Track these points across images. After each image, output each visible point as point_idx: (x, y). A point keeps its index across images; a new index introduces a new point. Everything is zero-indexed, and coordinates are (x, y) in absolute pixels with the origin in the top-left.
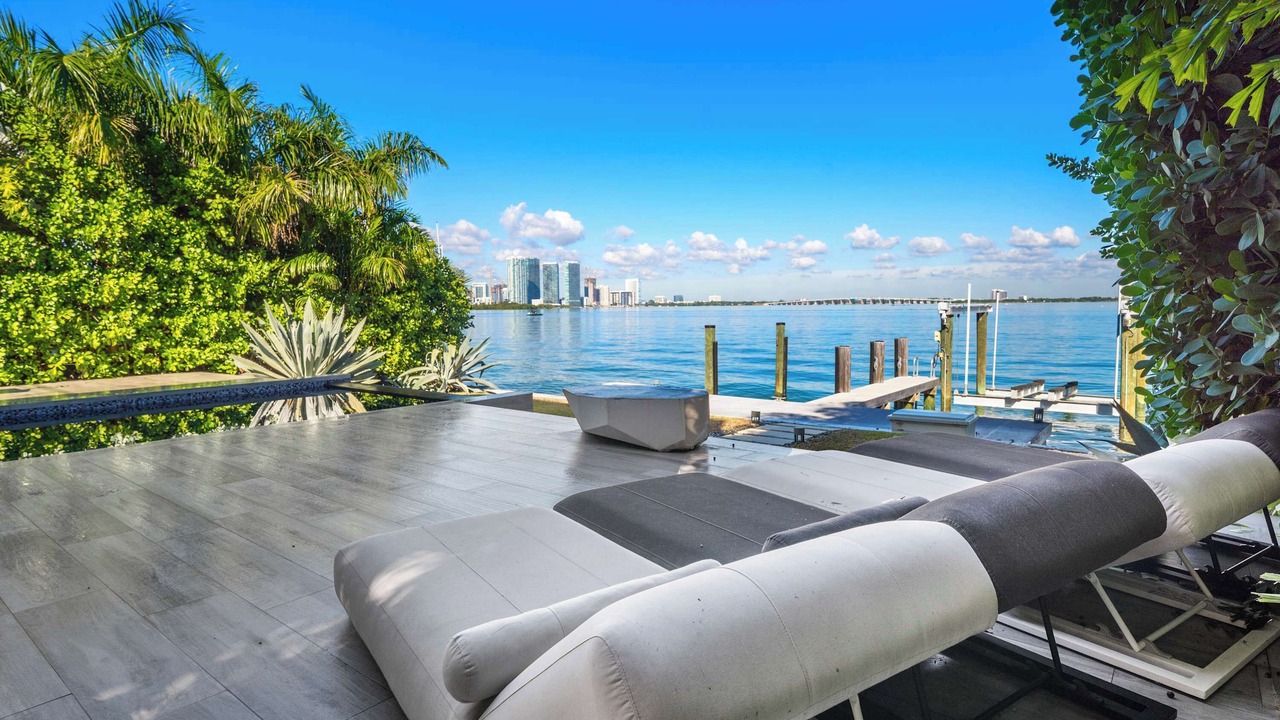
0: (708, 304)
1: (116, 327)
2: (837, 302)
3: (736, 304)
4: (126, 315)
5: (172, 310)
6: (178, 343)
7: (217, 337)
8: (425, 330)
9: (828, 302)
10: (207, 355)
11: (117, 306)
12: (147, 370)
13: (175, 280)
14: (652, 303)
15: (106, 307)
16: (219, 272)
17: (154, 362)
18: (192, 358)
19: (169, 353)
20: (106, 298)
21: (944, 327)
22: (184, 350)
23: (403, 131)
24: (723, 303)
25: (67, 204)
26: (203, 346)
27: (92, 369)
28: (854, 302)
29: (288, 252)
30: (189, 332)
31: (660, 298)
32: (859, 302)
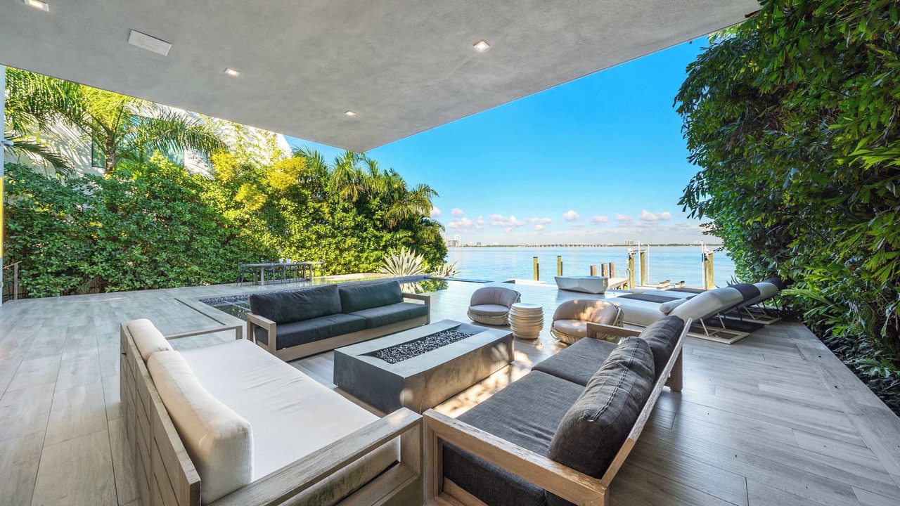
0: (493, 246)
1: (348, 256)
2: (553, 246)
3: (506, 246)
4: (352, 252)
5: (362, 251)
6: (363, 263)
7: (374, 261)
8: (434, 259)
9: (549, 246)
10: (370, 267)
11: (349, 249)
12: (353, 272)
13: (363, 240)
14: (467, 246)
15: (345, 250)
16: (376, 237)
17: (356, 269)
18: (367, 268)
19: (361, 266)
20: (346, 247)
21: (630, 258)
22: (365, 265)
23: (424, 183)
24: (500, 246)
25: (339, 215)
26: (370, 263)
27: (340, 271)
28: (561, 245)
29: (396, 229)
30: (366, 259)
31: (470, 243)
32: (563, 246)
